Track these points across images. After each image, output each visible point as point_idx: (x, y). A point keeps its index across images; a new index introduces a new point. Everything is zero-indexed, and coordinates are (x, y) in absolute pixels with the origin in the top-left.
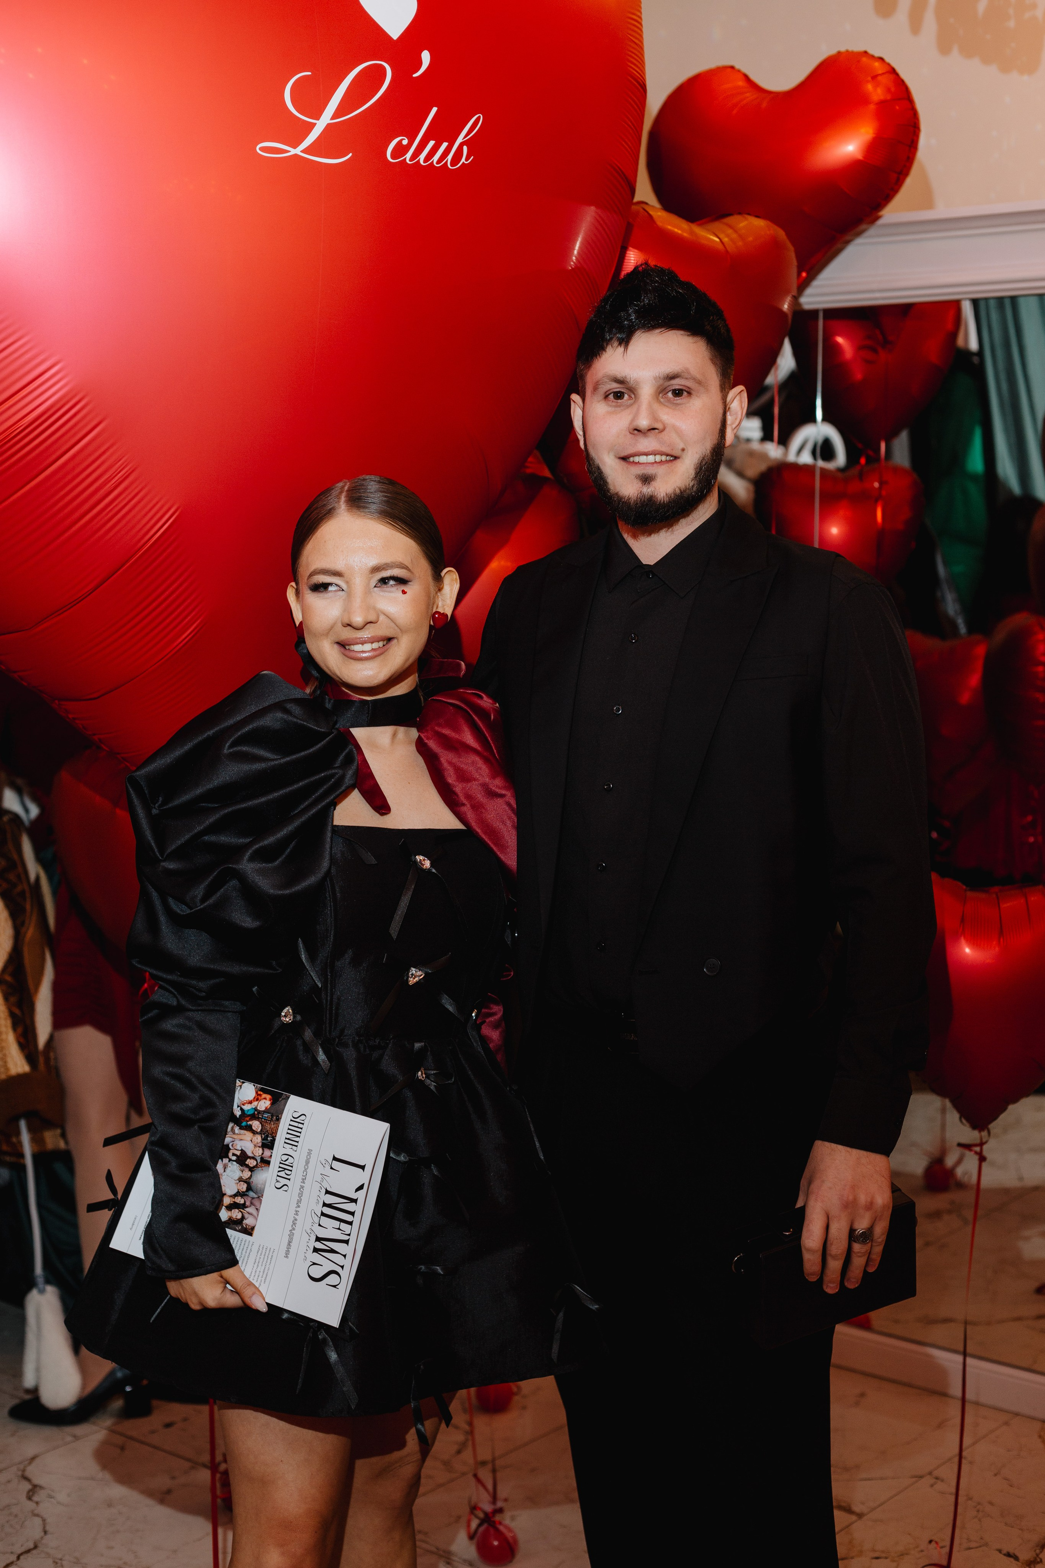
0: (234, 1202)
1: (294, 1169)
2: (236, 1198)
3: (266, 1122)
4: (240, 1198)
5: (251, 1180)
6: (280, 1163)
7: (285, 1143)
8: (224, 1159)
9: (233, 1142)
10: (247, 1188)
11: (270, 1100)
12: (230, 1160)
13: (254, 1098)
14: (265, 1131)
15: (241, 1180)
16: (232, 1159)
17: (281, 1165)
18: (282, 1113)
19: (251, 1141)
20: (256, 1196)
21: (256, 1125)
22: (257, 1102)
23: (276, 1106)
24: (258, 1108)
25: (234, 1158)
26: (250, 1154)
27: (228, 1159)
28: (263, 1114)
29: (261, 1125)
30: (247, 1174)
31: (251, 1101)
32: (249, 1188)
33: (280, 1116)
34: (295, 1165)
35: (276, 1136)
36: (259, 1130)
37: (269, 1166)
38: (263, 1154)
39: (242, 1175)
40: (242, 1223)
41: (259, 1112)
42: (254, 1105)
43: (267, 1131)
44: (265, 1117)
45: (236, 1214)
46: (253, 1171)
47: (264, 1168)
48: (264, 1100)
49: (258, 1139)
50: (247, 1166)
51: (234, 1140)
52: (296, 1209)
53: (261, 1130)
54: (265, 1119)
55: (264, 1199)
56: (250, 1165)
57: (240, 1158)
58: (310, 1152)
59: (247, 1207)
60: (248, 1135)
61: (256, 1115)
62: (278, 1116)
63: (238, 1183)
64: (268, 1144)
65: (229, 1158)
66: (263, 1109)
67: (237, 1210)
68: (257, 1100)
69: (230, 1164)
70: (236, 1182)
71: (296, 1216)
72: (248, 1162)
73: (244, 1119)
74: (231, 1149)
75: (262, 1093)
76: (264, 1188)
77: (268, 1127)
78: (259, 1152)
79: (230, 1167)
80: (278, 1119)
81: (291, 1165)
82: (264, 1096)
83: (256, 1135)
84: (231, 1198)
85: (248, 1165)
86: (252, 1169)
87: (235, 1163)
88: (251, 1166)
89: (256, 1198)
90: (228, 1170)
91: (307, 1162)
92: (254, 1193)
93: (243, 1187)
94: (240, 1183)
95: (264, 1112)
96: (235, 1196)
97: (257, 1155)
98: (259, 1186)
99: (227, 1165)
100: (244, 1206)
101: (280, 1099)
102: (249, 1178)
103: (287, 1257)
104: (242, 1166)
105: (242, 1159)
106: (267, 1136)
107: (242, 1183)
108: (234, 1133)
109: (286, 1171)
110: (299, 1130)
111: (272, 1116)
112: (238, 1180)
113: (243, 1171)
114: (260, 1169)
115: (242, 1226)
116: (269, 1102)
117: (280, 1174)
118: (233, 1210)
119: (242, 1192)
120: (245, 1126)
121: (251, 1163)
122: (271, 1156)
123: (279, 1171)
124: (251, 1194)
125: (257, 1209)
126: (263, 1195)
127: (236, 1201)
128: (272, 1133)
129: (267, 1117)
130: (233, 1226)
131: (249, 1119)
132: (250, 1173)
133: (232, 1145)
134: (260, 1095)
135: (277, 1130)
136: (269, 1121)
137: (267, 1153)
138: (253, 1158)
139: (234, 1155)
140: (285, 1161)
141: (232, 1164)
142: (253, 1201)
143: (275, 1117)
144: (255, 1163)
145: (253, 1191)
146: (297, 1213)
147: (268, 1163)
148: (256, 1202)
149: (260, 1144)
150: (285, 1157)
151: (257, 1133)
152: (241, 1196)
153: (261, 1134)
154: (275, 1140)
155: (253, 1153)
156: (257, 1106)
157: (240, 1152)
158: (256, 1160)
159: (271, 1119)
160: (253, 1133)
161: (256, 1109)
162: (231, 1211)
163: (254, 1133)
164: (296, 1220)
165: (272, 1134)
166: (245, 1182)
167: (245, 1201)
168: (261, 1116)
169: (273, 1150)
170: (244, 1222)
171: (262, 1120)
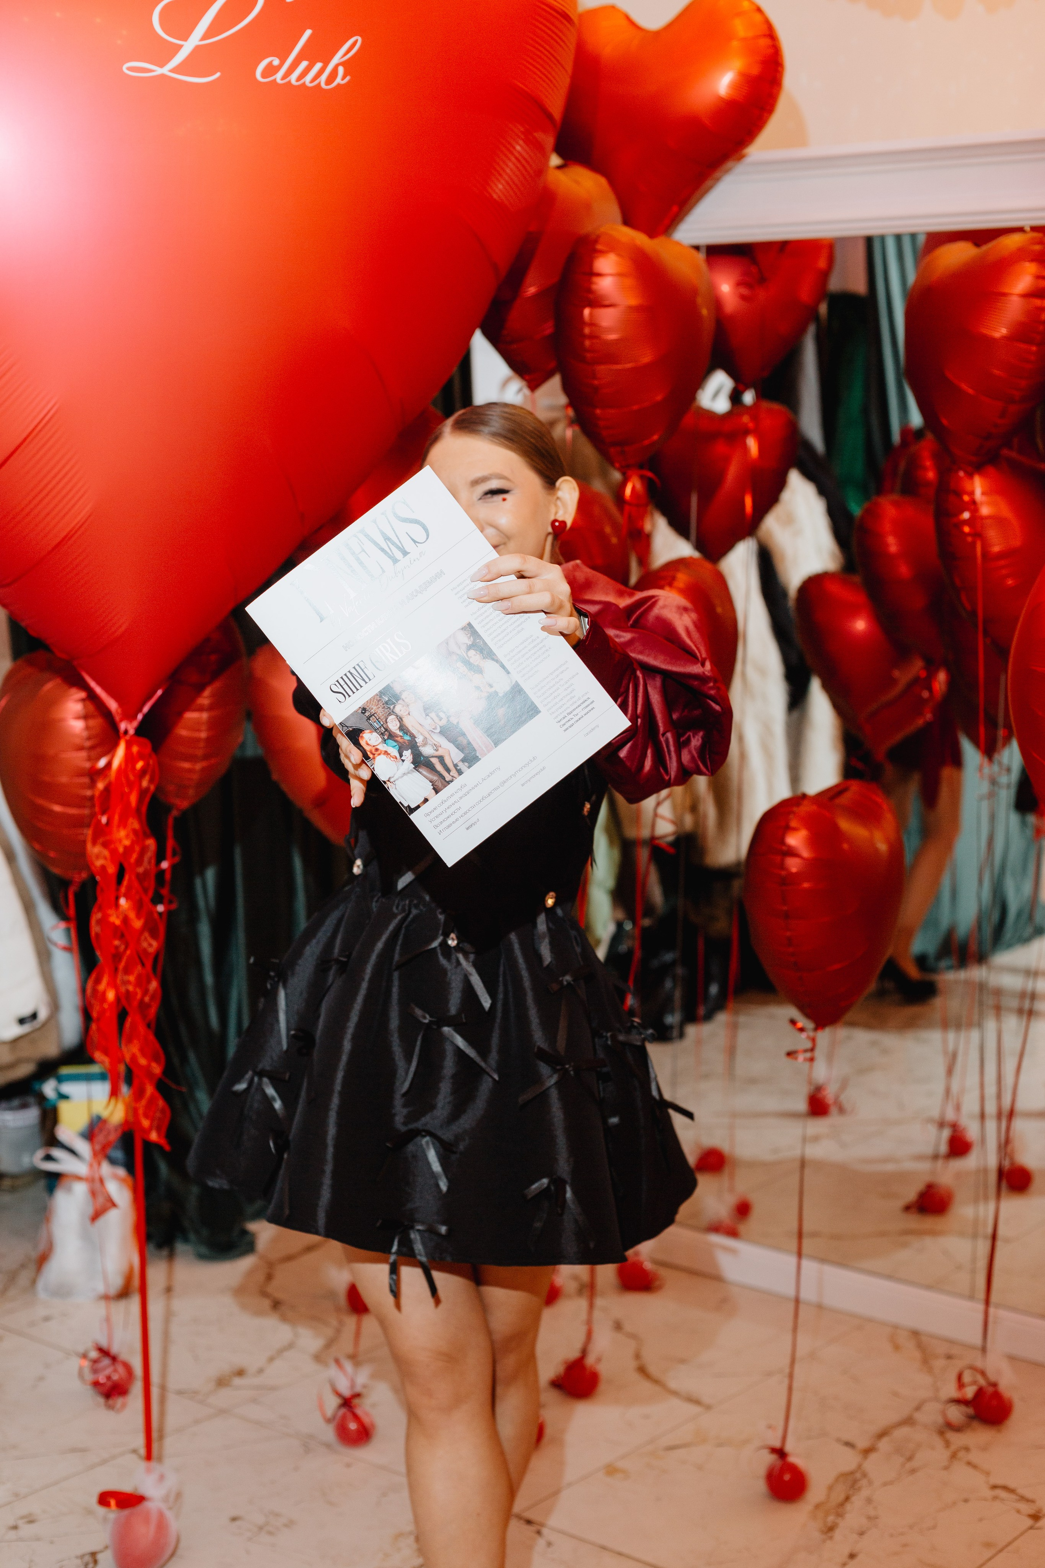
7: (370, 680)
11: (363, 738)
13: (381, 755)
14: (386, 710)
18: (357, 712)
21: (393, 725)
22: (379, 747)
24: (380, 740)
28: (378, 729)
29: (388, 720)
31: (384, 754)
33: (360, 711)
35: (377, 695)
36: (392, 717)
41: (382, 734)
42: (384, 746)
44: (377, 724)
48: (369, 743)
53: (390, 714)
58: (348, 649)
60: (409, 723)
61: (388, 735)
62: (362, 713)
64: (389, 695)
66: (375, 734)
68: (378, 750)
73: (405, 743)
75: (370, 753)
80: (364, 710)
82: (367, 748)
83: (399, 714)
95: (376, 730)
103: (442, 572)
106: (386, 703)
110: (345, 678)
111: (369, 719)
116: (364, 736)
120: (407, 734)
128: (378, 701)
131: (397, 737)
134: (372, 752)
135: (371, 700)
136: (375, 717)
143: (367, 714)
153: (393, 712)
154: (380, 692)
156: (380, 743)
159: (371, 716)
160: (402, 720)
161: (384, 741)
163: (400, 720)
165: (380, 700)
168: (382, 727)
169: (388, 685)
171: (384, 725)
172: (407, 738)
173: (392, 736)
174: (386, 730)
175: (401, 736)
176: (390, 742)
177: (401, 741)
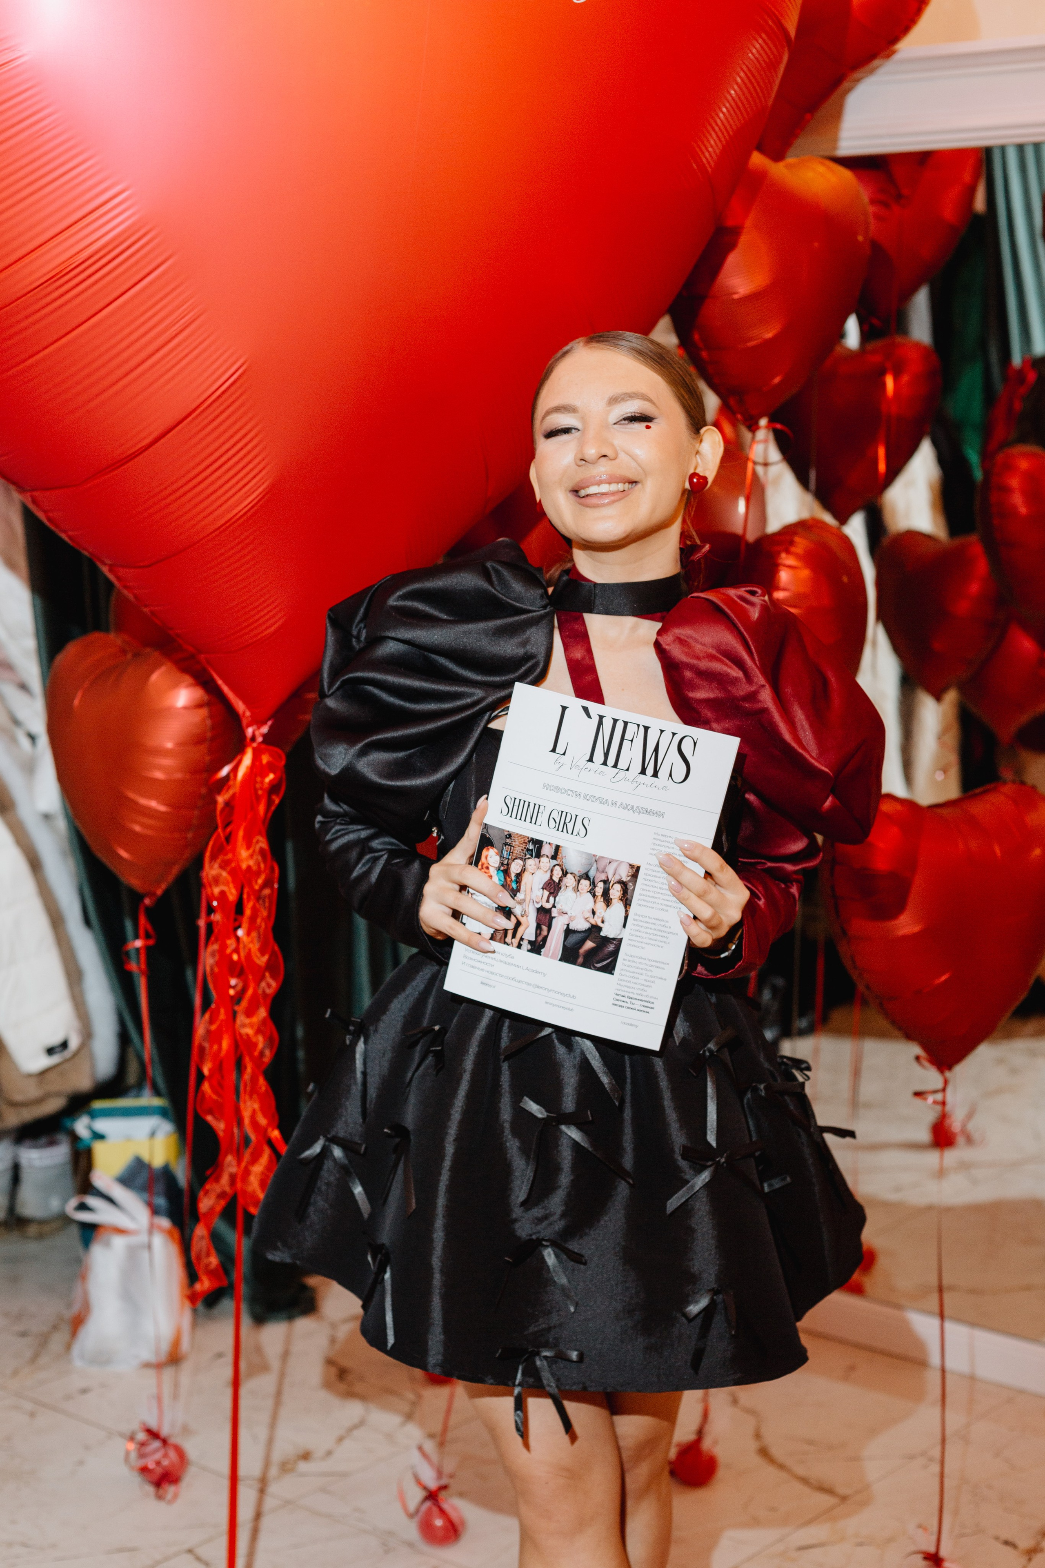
0: (602, 895)
1: (565, 811)
2: (596, 894)
3: (512, 852)
4: (596, 888)
5: (576, 873)
6: (558, 830)
7: (535, 824)
8: (553, 915)
9: (533, 902)
10: (585, 879)
11: (488, 849)
12: (554, 906)
13: (486, 872)
14: (522, 854)
15: (577, 889)
16: (553, 903)
17: (560, 829)
18: (503, 830)
19: (533, 874)
20: (595, 865)
21: (515, 868)
22: (490, 868)
23: (495, 841)
24: (497, 865)
25: (552, 899)
26: (547, 877)
27: (553, 909)
28: (503, 857)
29: (516, 860)
30: (569, 880)
31: (489, 875)
32: (586, 876)
33: (506, 833)
34: (560, 809)
35: (528, 838)
36: (521, 862)
37: (562, 847)
38: (547, 856)
39: (571, 888)
40: (625, 882)
41: (502, 864)
42: (494, 871)
43: (523, 850)
44: (507, 854)
45: (616, 892)
46: (566, 871)
47: (564, 855)
48: (488, 858)
49: (531, 863)
50: (560, 880)
51: (532, 901)
52: (610, 805)
53: (521, 859)
54: (509, 855)
55: (599, 854)
56: (560, 876)
57: (552, 891)
58: (546, 786)
59: (608, 878)
60: (526, 878)
61: (505, 869)
62: (506, 836)
63: (580, 893)
64: (536, 847)
65: (551, 909)
66: (498, 858)
67: (611, 892)
68: (487, 868)
69: (558, 905)
70: (579, 896)
71: (618, 806)
72: (556, 879)
73: (509, 886)
74: (542, 906)
75: (480, 863)
76: (586, 853)
77: (518, 850)
78: (545, 862)
79: (561, 906)
80: (509, 836)
81: (560, 813)
82: (483, 859)
83: (526, 866)
84: (597, 901)
85: (560, 878)
86: (565, 873)
87: (557, 899)
88: (561, 873)
89: (597, 864)
90: (565, 910)
91: (558, 789)
92: (591, 868)
93: (585, 883)
94: (579, 889)
95: (501, 856)
96: (594, 895)
97: (548, 865)
98: (584, 861)
99: (560, 910)
100: (606, 882)
101: (488, 836)
102: (574, 877)
103: (663, 815)
104: (560, 888)
105: (553, 887)
106: (528, 850)
107: (579, 885)
108: (524, 900)
109: (568, 820)
110: (522, 802)
111: (506, 844)
112: (576, 894)
113: (567, 886)
114: (564, 860)
115: (629, 881)
116: (491, 850)
117: (570, 831)
118: (611, 897)
119: (590, 885)
120: (517, 884)
121: (558, 873)
122: (549, 843)
123: (567, 833)
124: (592, 874)
125: (610, 863)
126: (594, 855)
127: (601, 894)
128: (524, 843)
129: (507, 851)
130: (629, 893)
131: (509, 877)
132: (569, 876)
133: (538, 903)
134: (482, 865)
135: (521, 835)
136: (511, 849)
137: (547, 850)
138: (552, 871)
139: (548, 901)
140: (556, 823)
141: (558, 903)
142: (600, 869)
143: (508, 841)
144: (557, 868)
145: (588, 871)
146: (614, 804)
147: (558, 848)
148: (602, 864)
149: (537, 860)
150: (551, 820)
151: (524, 865)
152: (595, 888)
153: (525, 859)
154: (532, 838)
155: (547, 871)
156: (494, 867)
157: (545, 890)
158: (555, 866)
159: (509, 845)
161: (499, 869)
162: (611, 899)
163: (524, 870)
164: (622, 804)
165: (526, 843)
166: (579, 881)
167: (601, 881)
168: (507, 860)
169: (543, 841)
170: (624, 881)
171: (510, 861)
172: (514, 886)
173: (506, 872)
174: (508, 864)
175: (512, 879)
176: (502, 874)
177: (509, 882)
